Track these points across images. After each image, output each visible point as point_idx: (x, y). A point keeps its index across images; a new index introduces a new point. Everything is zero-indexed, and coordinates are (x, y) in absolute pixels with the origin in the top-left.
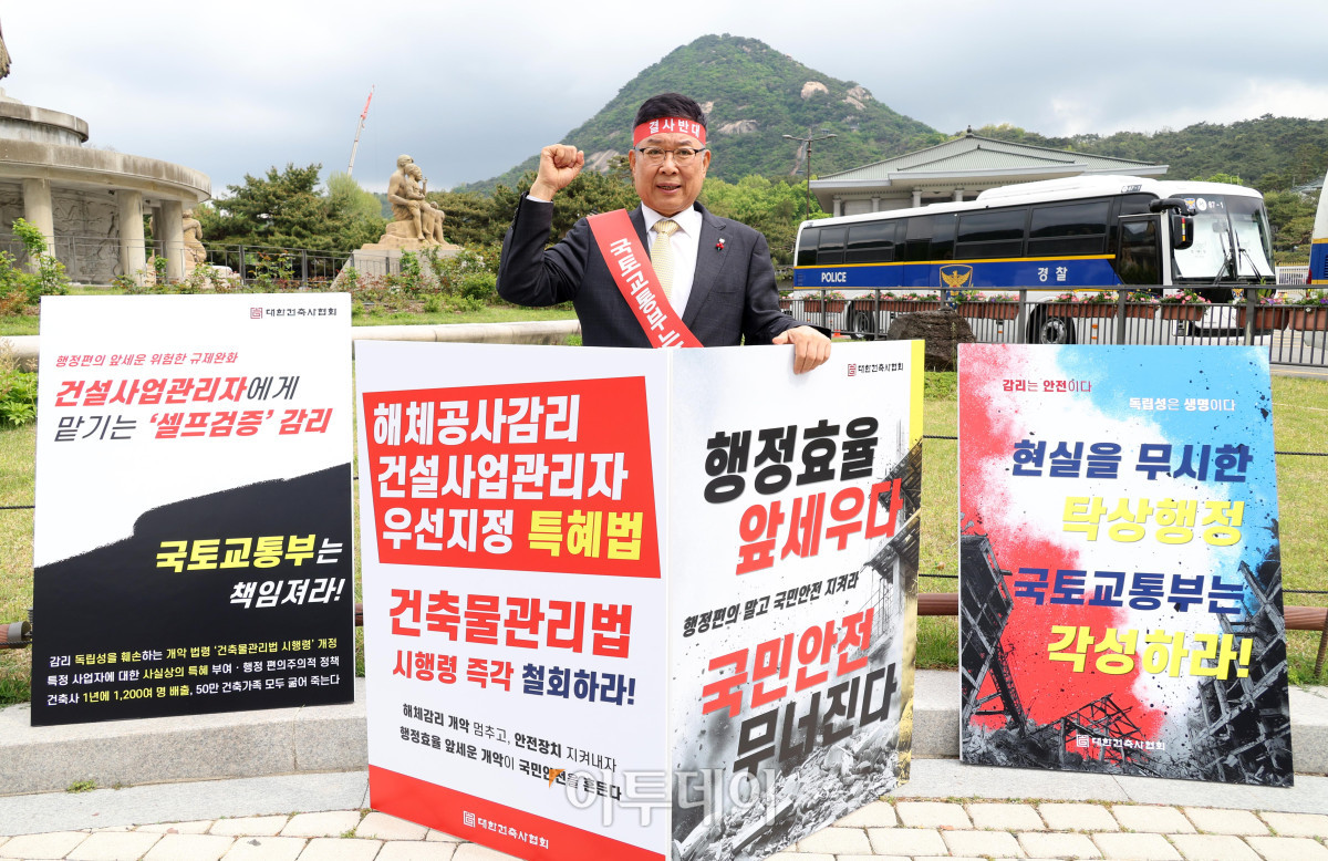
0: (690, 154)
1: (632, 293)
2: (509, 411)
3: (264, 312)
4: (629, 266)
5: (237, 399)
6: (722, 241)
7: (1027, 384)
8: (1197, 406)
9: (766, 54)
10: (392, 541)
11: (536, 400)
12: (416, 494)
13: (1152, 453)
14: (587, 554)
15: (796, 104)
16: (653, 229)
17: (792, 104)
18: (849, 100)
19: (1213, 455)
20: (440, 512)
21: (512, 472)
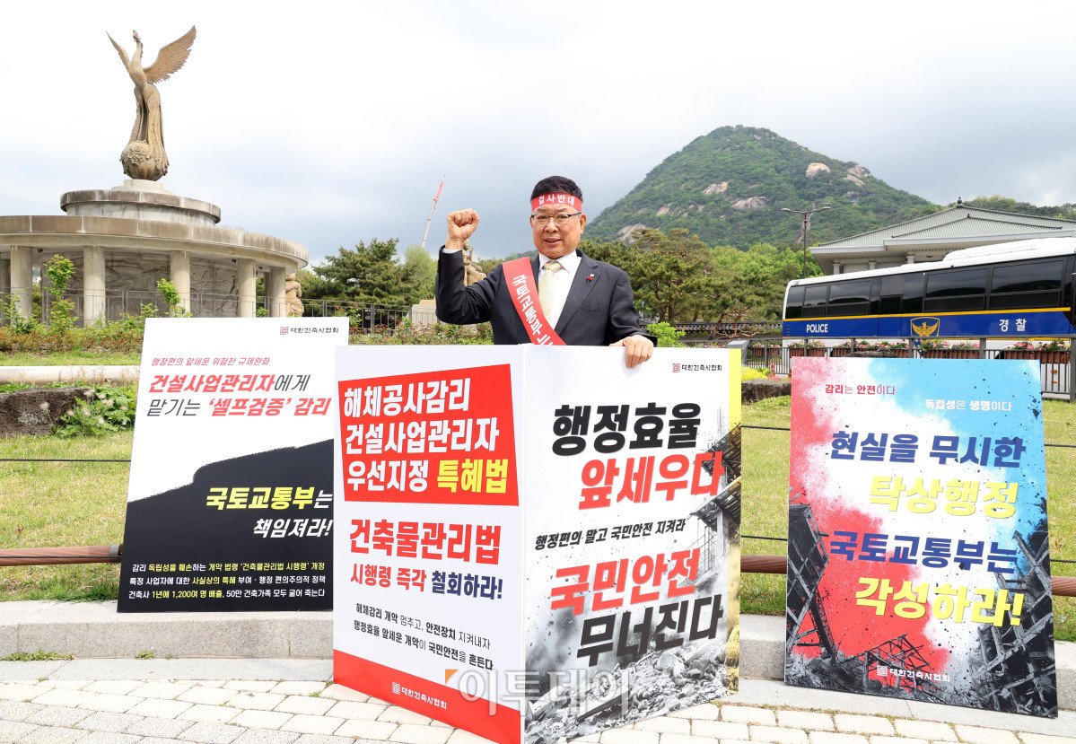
2: (427, 391)
3: (290, 330)
5: (268, 390)
6: (592, 275)
7: (844, 388)
8: (980, 407)
9: (774, 141)
10: (353, 485)
11: (444, 382)
12: (369, 451)
13: (943, 443)
14: (473, 490)
15: (801, 183)
17: (797, 183)
18: (850, 178)
19: (993, 446)
20: (383, 463)
21: (428, 432)
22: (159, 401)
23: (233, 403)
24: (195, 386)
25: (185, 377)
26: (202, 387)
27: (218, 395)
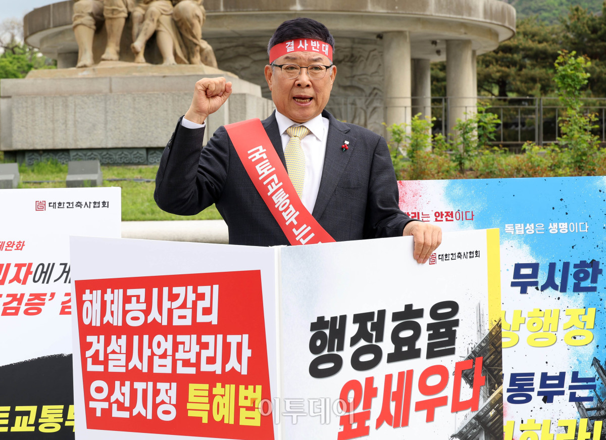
0: (321, 69)
1: (269, 194)
2: (173, 297)
3: (47, 205)
4: (265, 170)
5: (24, 283)
6: (347, 143)
10: (95, 409)
11: (190, 288)
12: (111, 369)
14: (226, 421)
16: (286, 133)
20: (128, 383)
21: (175, 349)
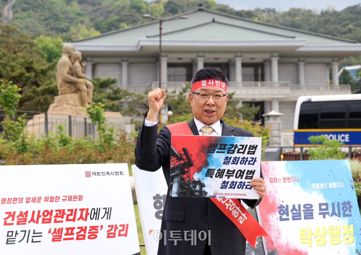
0: (220, 96)
5: (86, 220)
16: (201, 131)
22: (12, 232)
23: (65, 231)
24: (35, 219)
25: (27, 212)
26: (41, 220)
27: (53, 226)
